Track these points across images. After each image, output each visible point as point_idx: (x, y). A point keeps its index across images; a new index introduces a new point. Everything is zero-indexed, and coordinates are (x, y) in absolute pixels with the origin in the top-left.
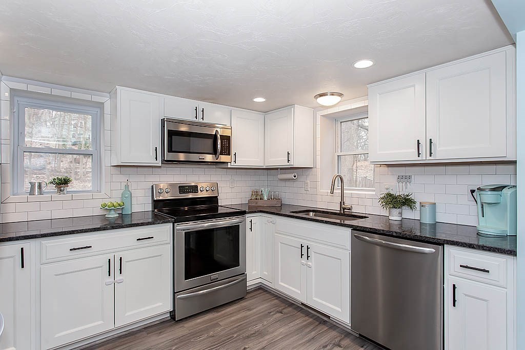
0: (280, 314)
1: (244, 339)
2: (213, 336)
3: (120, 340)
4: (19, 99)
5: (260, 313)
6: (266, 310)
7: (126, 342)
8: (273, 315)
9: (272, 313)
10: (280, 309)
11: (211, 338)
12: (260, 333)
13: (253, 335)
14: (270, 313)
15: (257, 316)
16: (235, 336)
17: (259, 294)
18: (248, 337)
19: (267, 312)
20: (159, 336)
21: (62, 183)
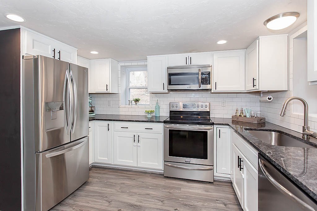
0: (224, 206)
1: (182, 205)
2: (171, 193)
3: (139, 173)
4: (128, 69)
5: (210, 197)
6: (216, 198)
7: (141, 175)
8: (217, 203)
9: (218, 202)
10: (228, 202)
11: (169, 193)
12: (194, 208)
13: (190, 206)
14: (218, 201)
15: (205, 197)
16: (180, 200)
17: (226, 185)
18: (186, 205)
19: (215, 199)
20: (152, 179)
21: (137, 101)
